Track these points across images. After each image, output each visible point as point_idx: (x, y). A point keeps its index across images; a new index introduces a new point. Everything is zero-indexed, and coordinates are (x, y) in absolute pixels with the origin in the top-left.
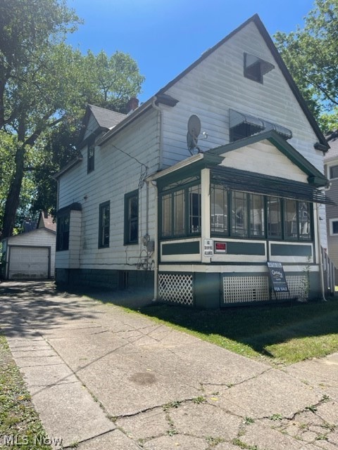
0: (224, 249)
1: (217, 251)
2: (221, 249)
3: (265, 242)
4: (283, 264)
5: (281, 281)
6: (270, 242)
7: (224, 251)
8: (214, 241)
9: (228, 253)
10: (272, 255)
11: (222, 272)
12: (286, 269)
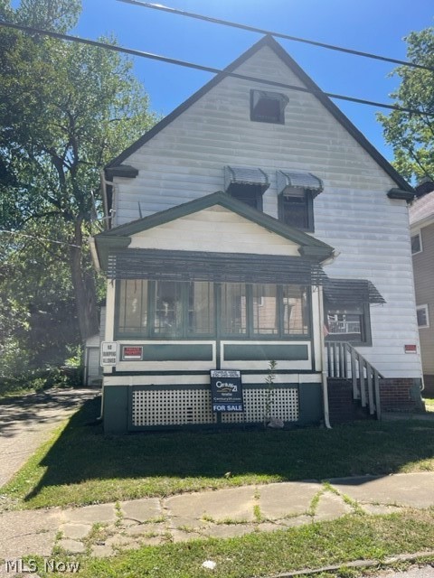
0: (139, 354)
1: (126, 357)
2: (132, 354)
3: (213, 343)
4: (243, 372)
5: (232, 397)
6: (223, 343)
7: (139, 357)
8: (122, 346)
9: (146, 359)
10: (225, 359)
11: (131, 384)
12: (247, 379)
